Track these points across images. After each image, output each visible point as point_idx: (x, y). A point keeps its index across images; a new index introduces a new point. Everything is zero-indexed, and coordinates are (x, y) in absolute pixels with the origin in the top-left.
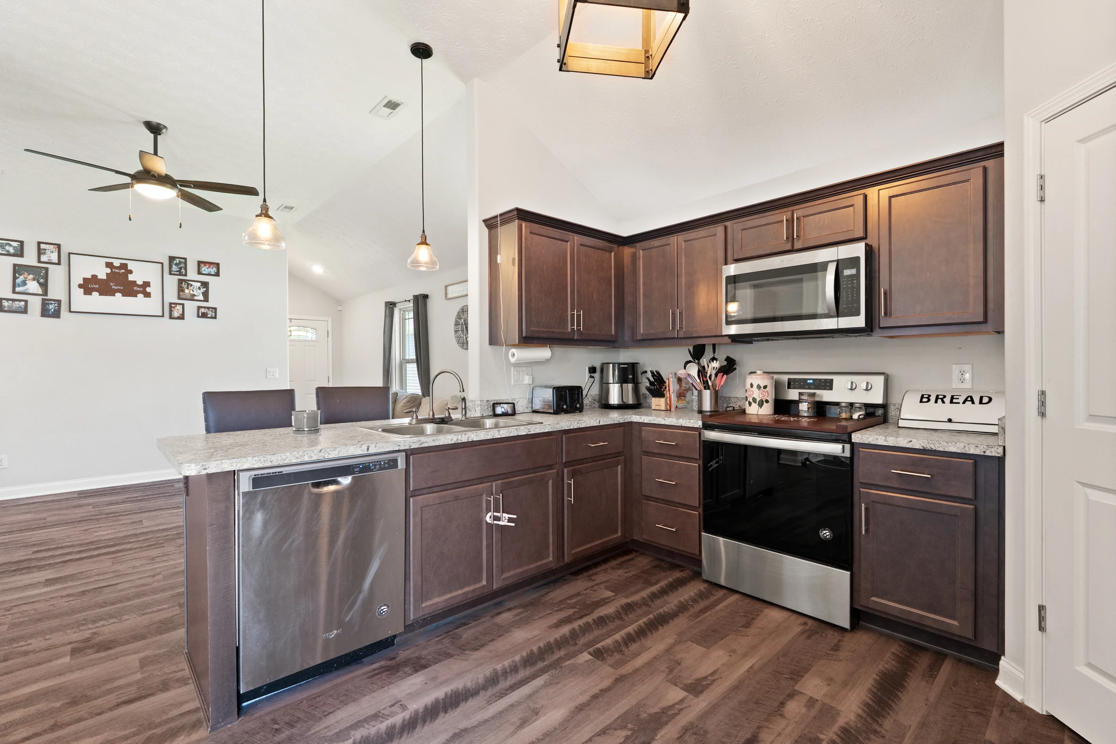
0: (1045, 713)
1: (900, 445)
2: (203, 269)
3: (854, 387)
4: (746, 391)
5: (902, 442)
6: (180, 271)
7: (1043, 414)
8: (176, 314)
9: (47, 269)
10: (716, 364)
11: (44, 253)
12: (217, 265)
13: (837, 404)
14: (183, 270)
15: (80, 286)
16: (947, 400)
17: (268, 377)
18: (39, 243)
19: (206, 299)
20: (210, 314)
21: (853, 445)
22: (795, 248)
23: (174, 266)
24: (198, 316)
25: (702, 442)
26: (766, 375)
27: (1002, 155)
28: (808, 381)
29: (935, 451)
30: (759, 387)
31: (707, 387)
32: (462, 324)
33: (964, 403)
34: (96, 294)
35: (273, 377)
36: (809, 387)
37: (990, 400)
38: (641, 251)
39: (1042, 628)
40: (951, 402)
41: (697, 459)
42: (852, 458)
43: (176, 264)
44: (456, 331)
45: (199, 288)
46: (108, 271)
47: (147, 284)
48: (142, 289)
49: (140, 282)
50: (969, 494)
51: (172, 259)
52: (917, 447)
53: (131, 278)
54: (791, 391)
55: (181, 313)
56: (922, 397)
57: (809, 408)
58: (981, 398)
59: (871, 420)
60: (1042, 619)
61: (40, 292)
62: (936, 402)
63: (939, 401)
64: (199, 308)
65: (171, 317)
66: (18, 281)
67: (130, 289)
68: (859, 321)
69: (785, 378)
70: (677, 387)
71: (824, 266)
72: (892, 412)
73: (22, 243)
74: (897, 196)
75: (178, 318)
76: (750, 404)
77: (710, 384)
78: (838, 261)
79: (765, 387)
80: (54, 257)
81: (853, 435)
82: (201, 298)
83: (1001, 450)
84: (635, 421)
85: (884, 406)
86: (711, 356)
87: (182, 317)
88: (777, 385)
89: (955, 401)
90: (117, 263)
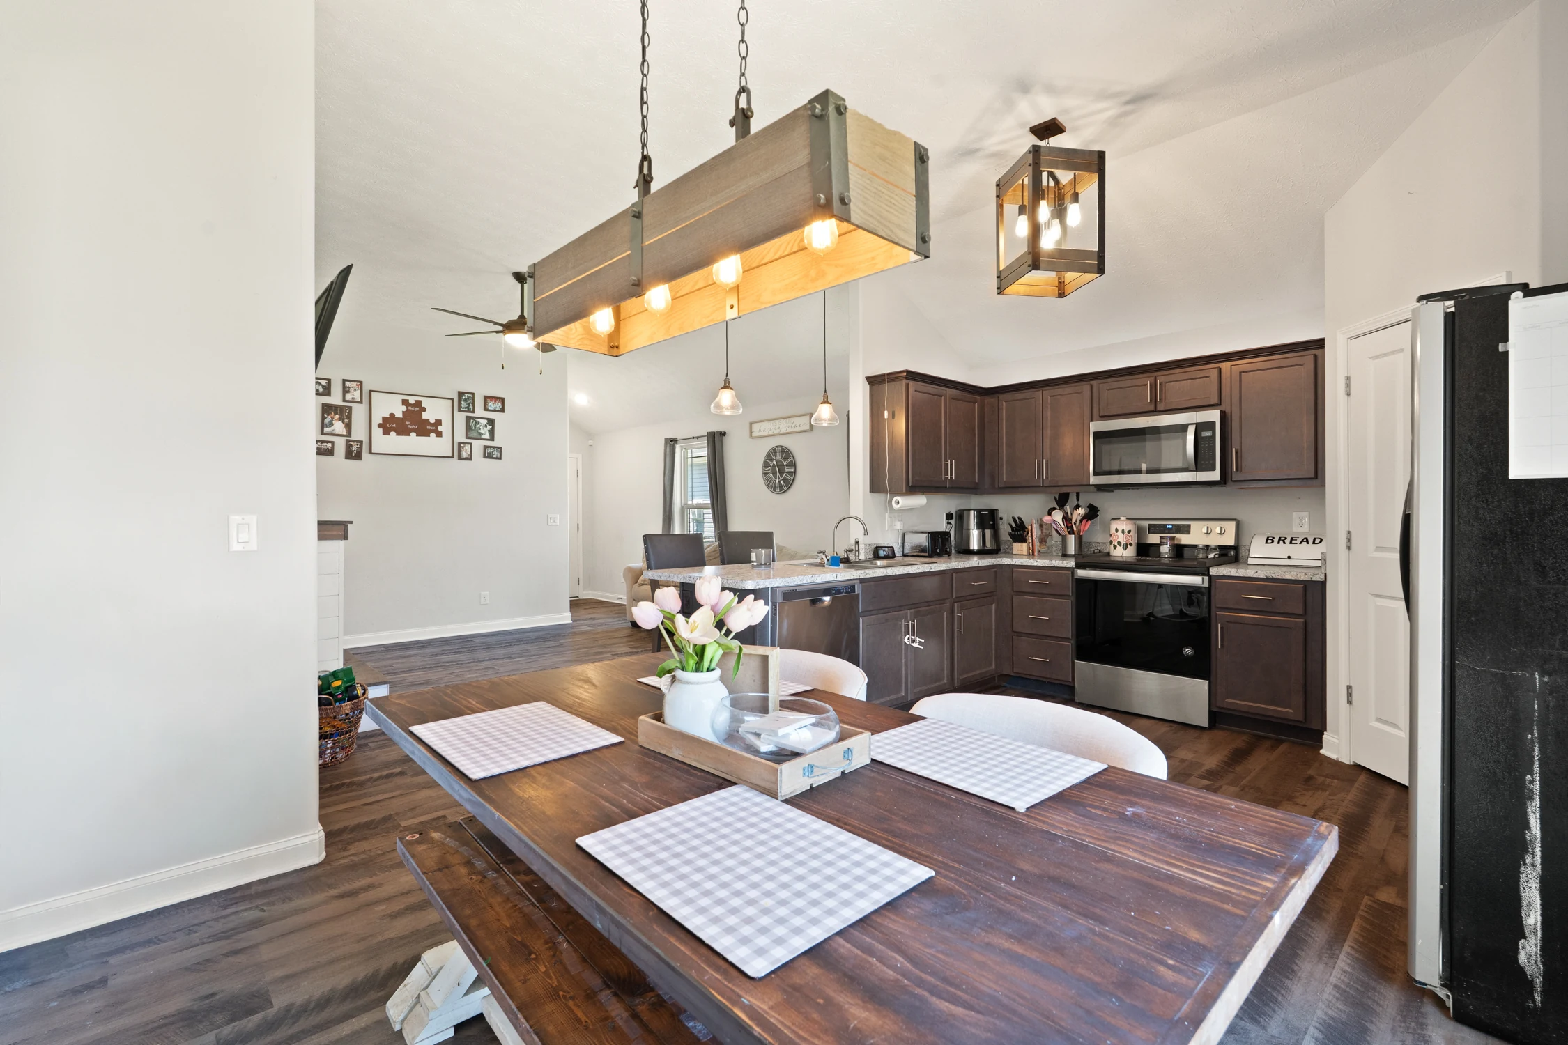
0: (1352, 764)
1: (1249, 575)
2: (489, 405)
3: (1209, 531)
4: (1111, 535)
5: (1250, 573)
6: (468, 408)
7: (1349, 548)
8: (464, 455)
9: (350, 408)
10: (1081, 511)
11: (348, 392)
12: (502, 400)
13: (1195, 547)
14: (471, 407)
15: (380, 426)
16: (1288, 541)
17: (549, 524)
18: (344, 381)
19: (492, 439)
20: (496, 454)
21: (1210, 577)
22: (1158, 409)
23: (463, 402)
24: (485, 457)
25: (1074, 580)
26: (1129, 522)
27: (1324, 347)
28: (1168, 527)
29: (1275, 579)
30: (1123, 532)
31: (1071, 532)
32: (774, 466)
33: (1301, 543)
34: (393, 434)
35: (554, 524)
36: (1169, 531)
37: (1321, 540)
38: (1004, 403)
39: (1349, 702)
40: (1291, 543)
41: (1069, 596)
42: (1209, 588)
43: (465, 400)
44: (765, 474)
45: (486, 426)
46: (404, 408)
47: (439, 422)
48: (434, 428)
49: (432, 421)
50: (1301, 611)
51: (461, 394)
52: (1262, 577)
53: (425, 416)
54: (1151, 536)
55: (469, 453)
56: (1268, 539)
57: (1169, 550)
58: (1315, 539)
59: (1223, 559)
60: (1349, 695)
61: (345, 433)
62: (1279, 543)
63: (1281, 542)
64: (486, 447)
65: (460, 458)
66: (326, 421)
67: (426, 428)
68: (1215, 475)
69: (1146, 524)
70: (1040, 533)
71: (1183, 428)
72: (1242, 553)
73: (329, 380)
74: (1246, 372)
75: (466, 459)
76: (1115, 547)
77: (1075, 529)
78: (1197, 424)
79: (1129, 532)
80: (357, 395)
81: (1211, 569)
82: (487, 436)
83: (1323, 576)
84: (1006, 563)
85: (1236, 548)
86: (1075, 503)
87: (470, 458)
88: (1140, 531)
89: (1293, 542)
90: (412, 400)
